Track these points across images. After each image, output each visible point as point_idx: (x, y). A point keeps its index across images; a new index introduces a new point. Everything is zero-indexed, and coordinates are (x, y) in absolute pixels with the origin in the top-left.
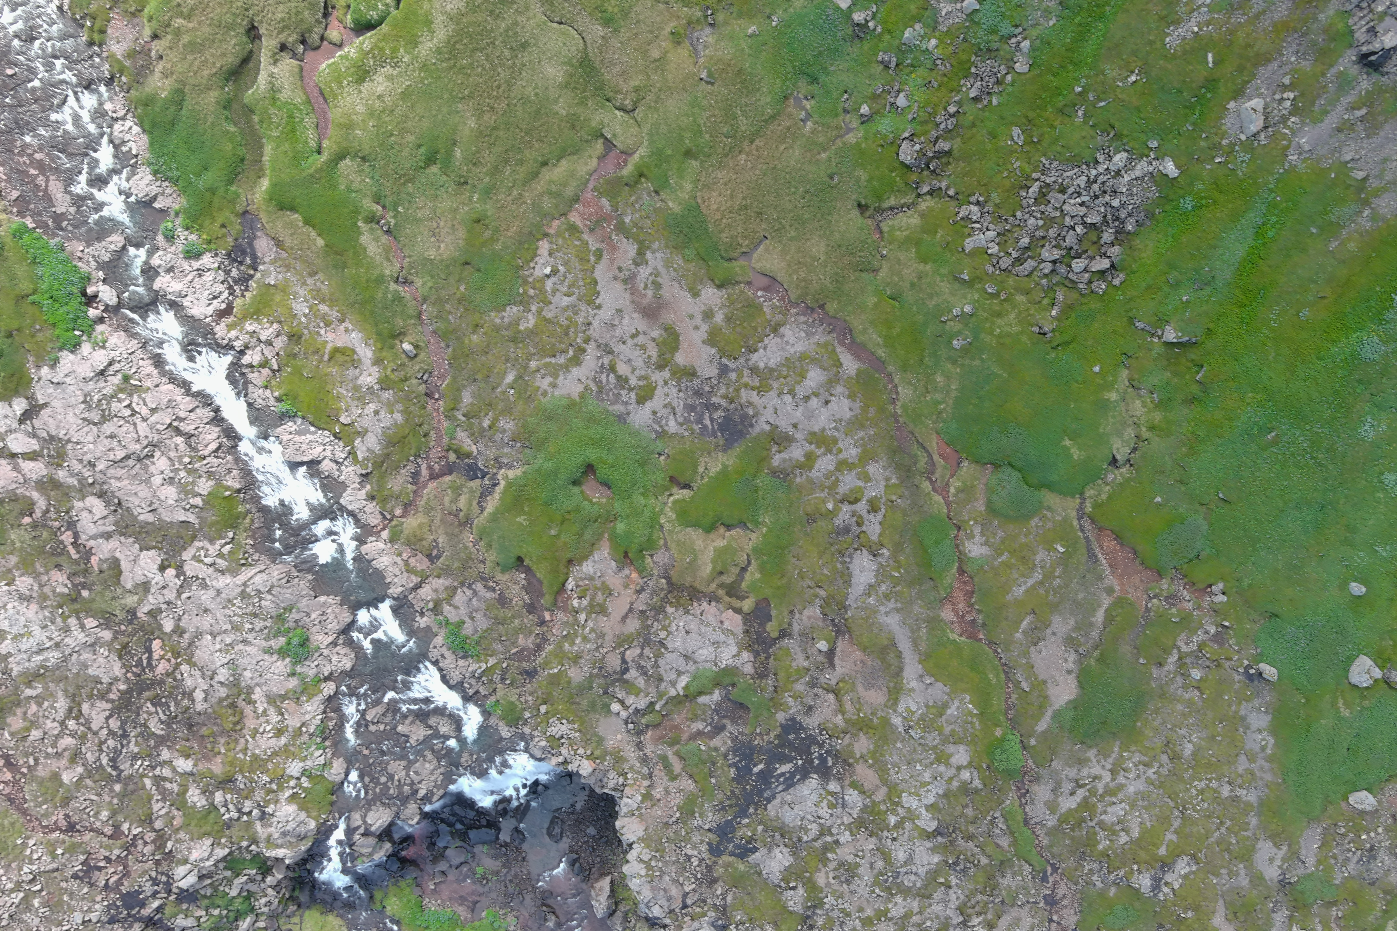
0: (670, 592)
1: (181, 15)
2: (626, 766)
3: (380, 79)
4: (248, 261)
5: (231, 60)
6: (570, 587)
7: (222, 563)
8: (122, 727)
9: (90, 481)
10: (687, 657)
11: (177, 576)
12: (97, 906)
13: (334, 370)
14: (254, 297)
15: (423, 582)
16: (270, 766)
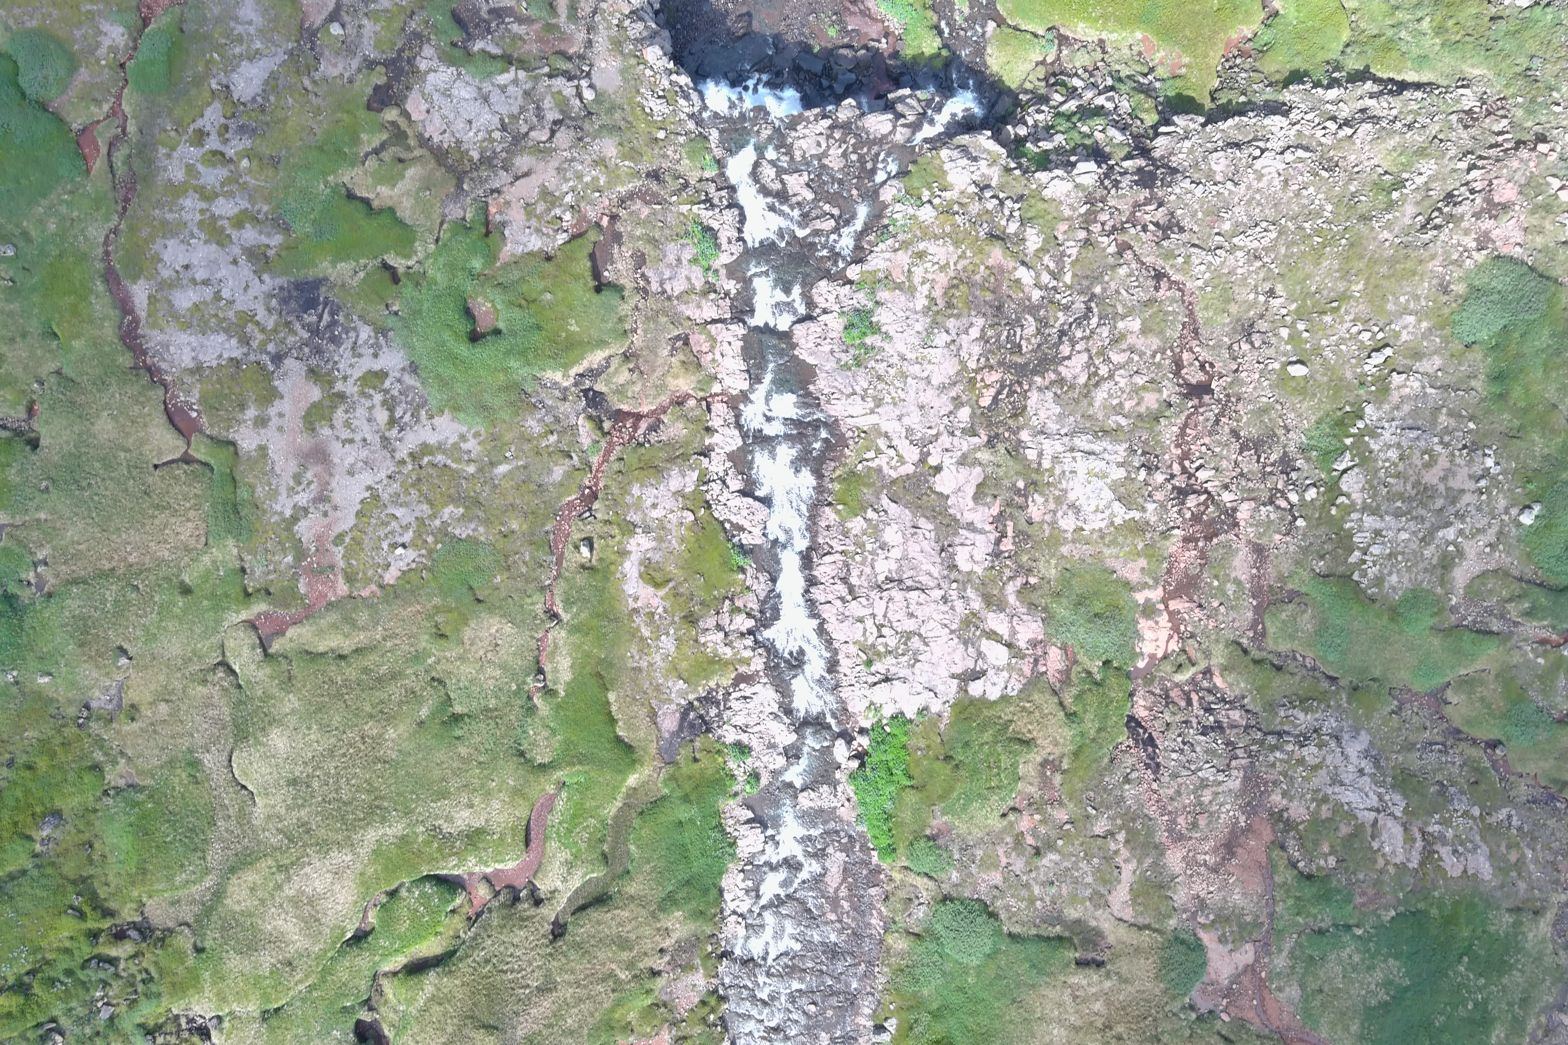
0: (466, 172)
1: (617, 981)
3: (460, 822)
4: (692, 715)
5: (594, 914)
6: (565, 235)
7: (882, 443)
8: (1060, 342)
9: (954, 585)
10: (486, 99)
12: (1177, 190)
13: (672, 568)
14: (707, 678)
15: (707, 323)
16: (948, 229)
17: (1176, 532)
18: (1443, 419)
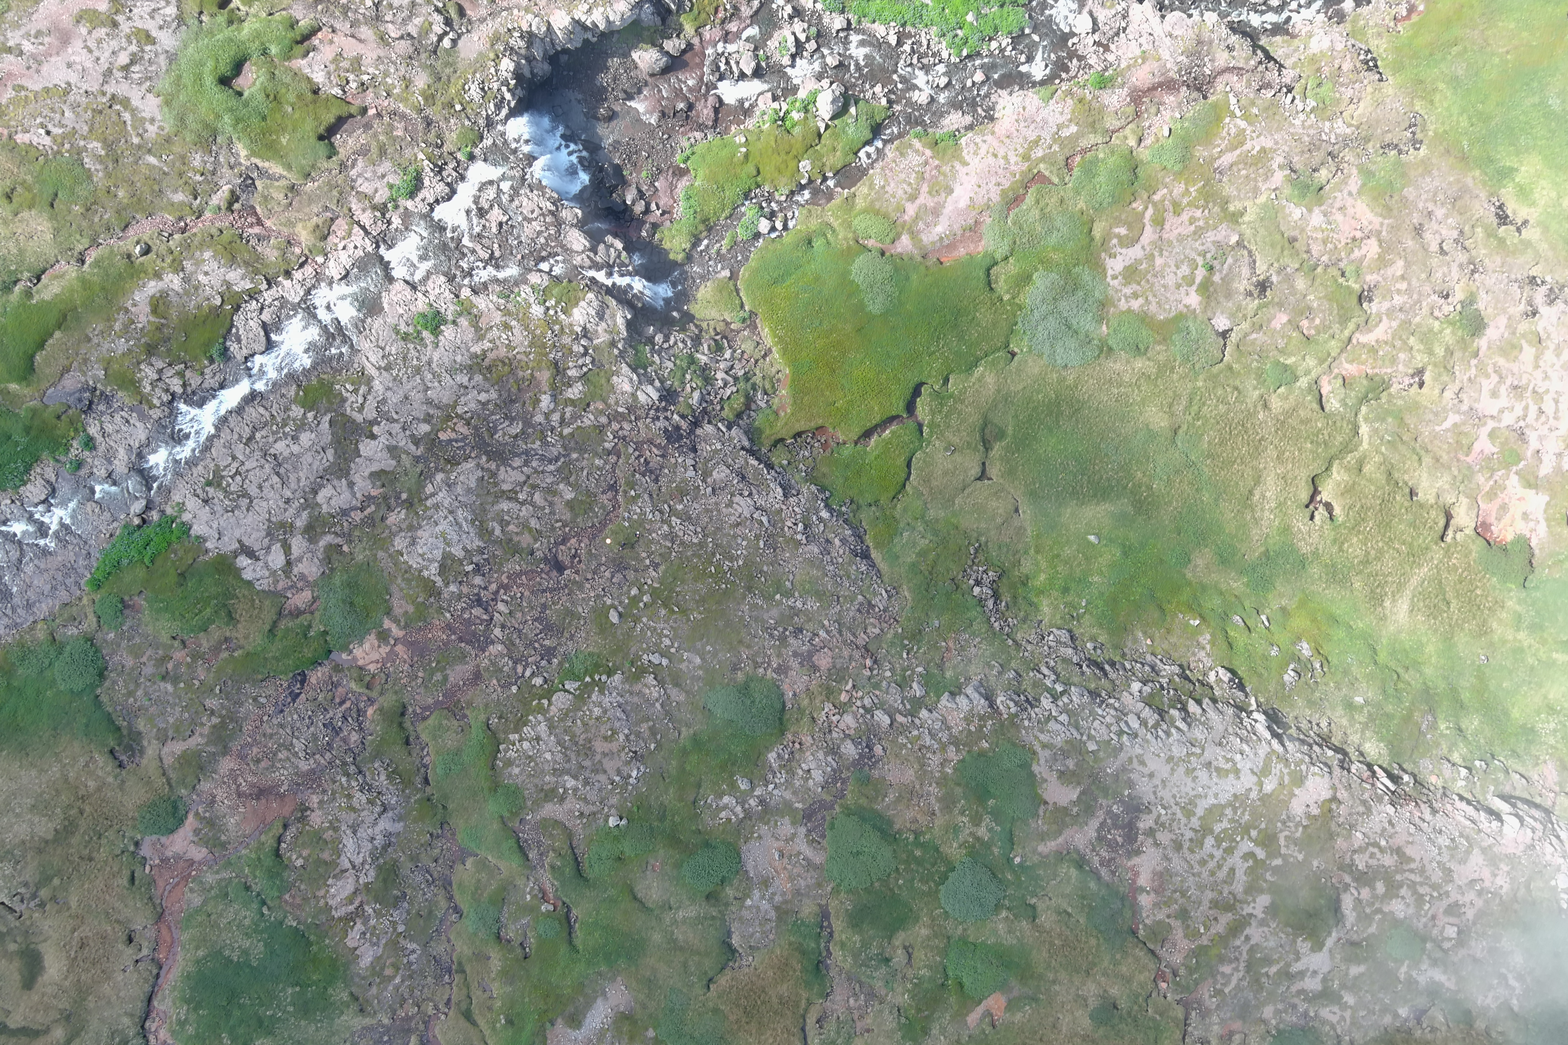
2: (503, 30)
4: (88, 396)
6: (340, 92)
7: (363, 389)
8: (519, 456)
11: (379, 424)
12: (681, 460)
13: (174, 313)
15: (358, 223)
16: (538, 332)
17: (448, 615)
18: (644, 727)
